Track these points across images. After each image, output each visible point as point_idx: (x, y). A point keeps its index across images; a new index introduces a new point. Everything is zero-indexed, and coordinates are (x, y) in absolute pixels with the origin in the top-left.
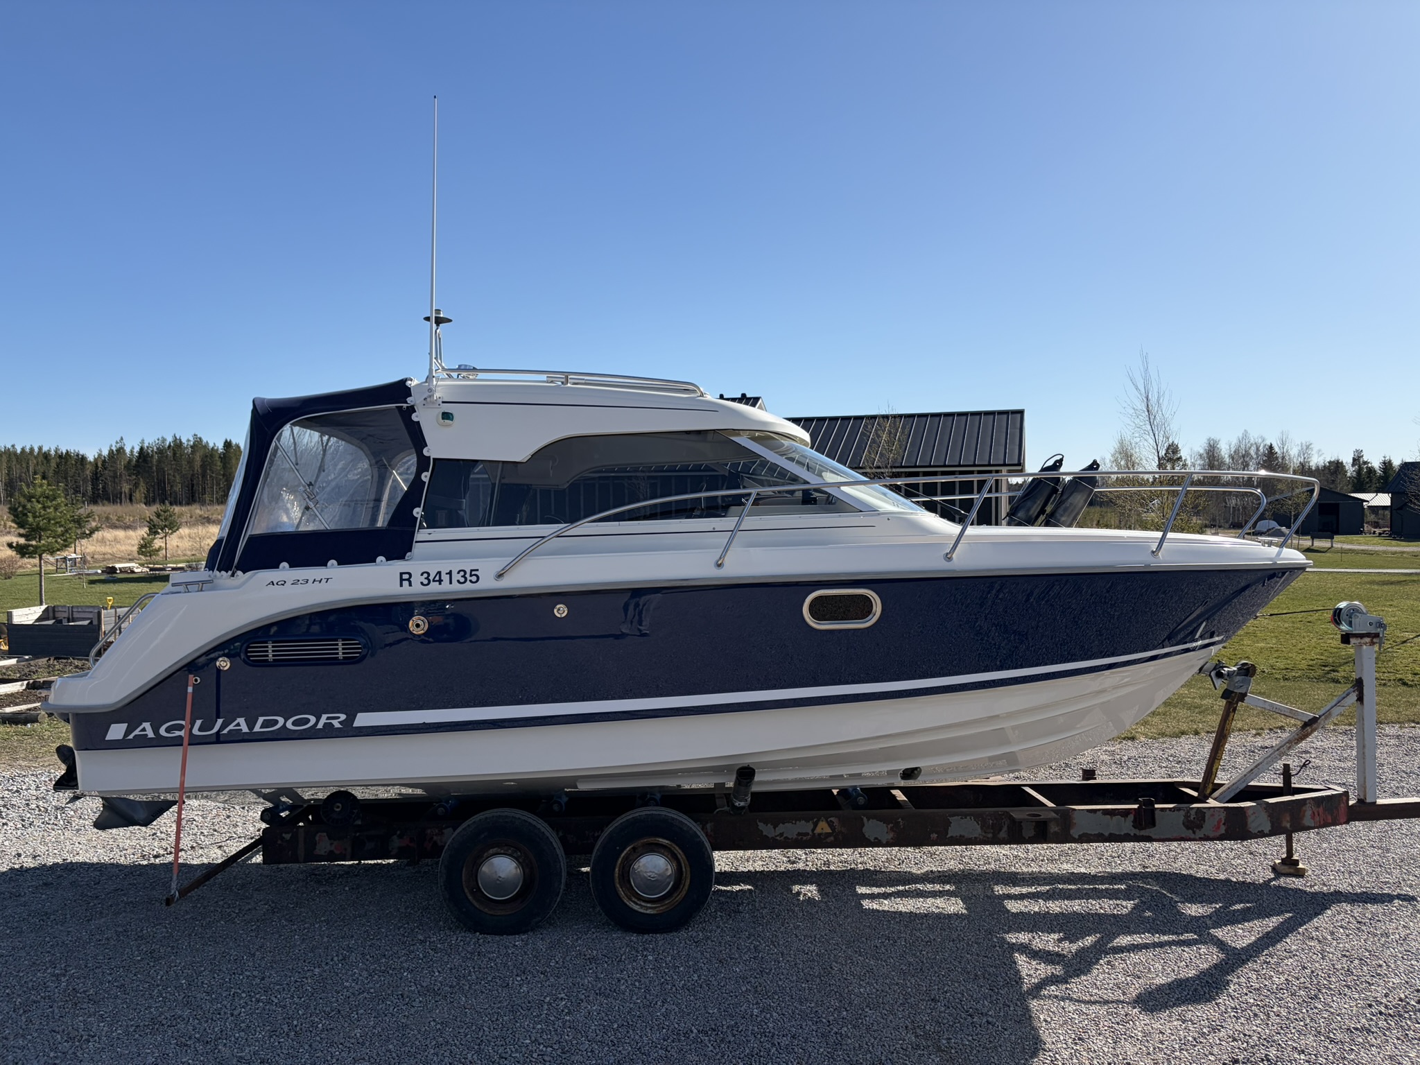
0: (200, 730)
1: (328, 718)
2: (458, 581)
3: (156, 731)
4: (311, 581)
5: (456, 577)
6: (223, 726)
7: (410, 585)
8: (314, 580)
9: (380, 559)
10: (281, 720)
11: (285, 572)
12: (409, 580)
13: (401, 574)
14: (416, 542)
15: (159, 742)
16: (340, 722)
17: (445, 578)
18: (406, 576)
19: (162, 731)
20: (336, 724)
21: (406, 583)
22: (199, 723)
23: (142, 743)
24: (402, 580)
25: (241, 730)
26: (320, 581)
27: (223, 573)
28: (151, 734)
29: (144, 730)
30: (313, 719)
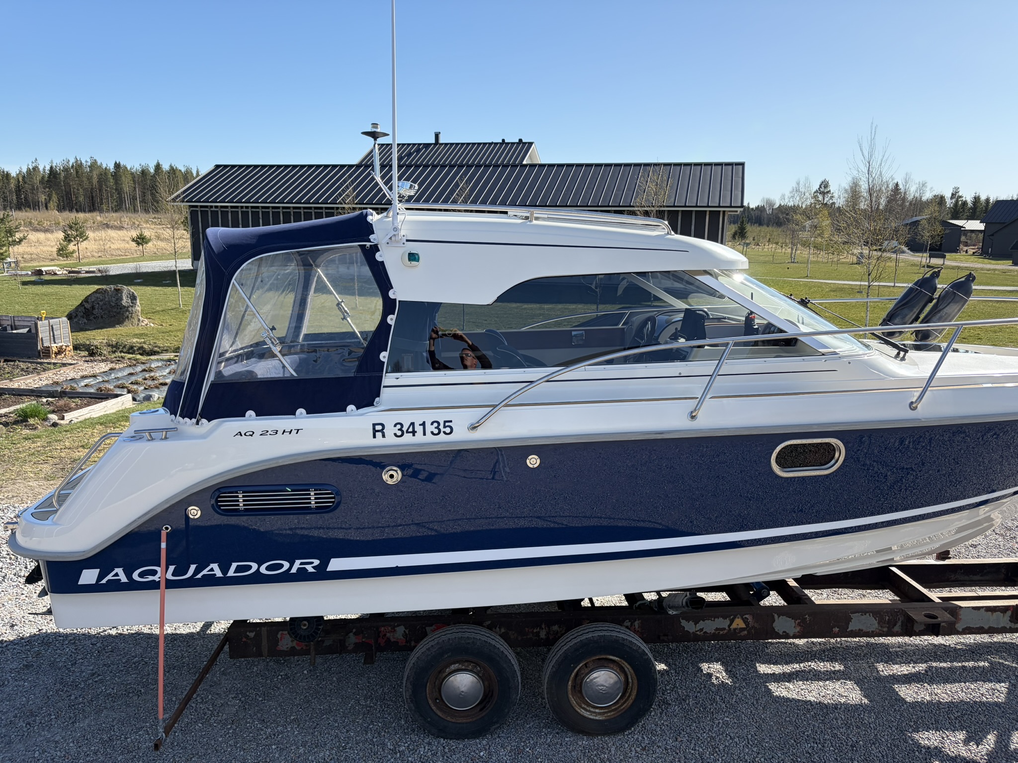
0: (173, 575)
1: (301, 564)
2: (432, 433)
3: (129, 575)
4: (280, 432)
5: (430, 428)
6: (197, 572)
7: (384, 436)
8: (284, 431)
9: (351, 408)
10: (255, 566)
11: (251, 421)
12: (382, 431)
13: (374, 425)
14: (385, 387)
15: (133, 586)
16: (313, 567)
17: (419, 429)
18: (379, 428)
19: (135, 576)
20: (310, 569)
21: (379, 435)
22: (172, 568)
23: (115, 586)
24: (375, 431)
25: (215, 575)
26: (290, 432)
27: (187, 419)
28: (124, 579)
29: (117, 575)
30: (286, 565)
